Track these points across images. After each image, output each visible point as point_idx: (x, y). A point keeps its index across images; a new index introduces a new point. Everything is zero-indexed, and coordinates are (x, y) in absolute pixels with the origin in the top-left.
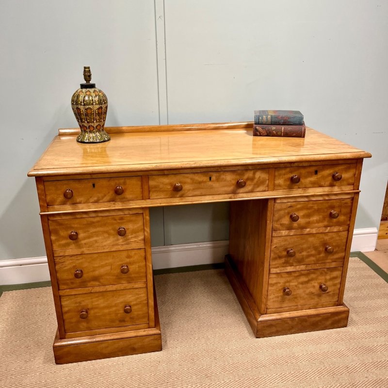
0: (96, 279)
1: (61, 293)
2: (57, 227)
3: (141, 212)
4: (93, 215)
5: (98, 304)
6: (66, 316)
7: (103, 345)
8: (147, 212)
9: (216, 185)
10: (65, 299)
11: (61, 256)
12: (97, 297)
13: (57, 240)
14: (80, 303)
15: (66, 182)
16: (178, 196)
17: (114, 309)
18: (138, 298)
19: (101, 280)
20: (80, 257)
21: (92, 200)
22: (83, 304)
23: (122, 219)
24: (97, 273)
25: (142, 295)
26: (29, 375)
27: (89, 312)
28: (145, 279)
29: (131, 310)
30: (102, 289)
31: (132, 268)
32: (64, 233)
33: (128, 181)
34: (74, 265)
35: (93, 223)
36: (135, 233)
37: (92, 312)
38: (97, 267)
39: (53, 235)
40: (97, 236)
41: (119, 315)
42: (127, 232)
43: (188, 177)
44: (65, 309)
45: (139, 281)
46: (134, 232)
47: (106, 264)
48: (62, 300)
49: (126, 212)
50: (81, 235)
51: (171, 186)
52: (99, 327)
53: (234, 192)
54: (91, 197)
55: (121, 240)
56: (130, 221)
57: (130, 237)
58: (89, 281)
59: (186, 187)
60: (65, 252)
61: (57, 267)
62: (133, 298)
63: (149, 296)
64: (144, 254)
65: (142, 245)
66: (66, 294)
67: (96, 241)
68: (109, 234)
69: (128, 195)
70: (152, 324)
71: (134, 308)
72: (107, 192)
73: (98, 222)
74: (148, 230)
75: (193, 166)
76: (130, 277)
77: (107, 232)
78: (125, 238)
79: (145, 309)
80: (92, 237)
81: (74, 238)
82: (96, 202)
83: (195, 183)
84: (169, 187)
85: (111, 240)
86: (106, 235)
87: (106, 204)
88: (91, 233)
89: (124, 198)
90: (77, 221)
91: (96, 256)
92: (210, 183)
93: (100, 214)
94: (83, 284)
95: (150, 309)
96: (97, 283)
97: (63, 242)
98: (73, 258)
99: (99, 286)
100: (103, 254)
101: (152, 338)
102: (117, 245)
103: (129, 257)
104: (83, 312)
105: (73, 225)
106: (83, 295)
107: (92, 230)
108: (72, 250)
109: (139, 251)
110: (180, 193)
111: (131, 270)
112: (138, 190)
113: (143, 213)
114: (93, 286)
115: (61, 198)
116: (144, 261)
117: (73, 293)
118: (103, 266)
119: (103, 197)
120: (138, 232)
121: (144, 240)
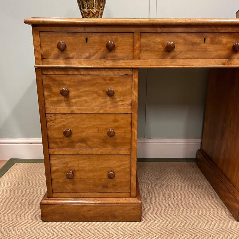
0: (83, 140)
1: (51, 151)
2: (49, 83)
3: (130, 72)
4: (84, 72)
5: (84, 167)
6: (53, 176)
7: (86, 208)
8: (137, 73)
9: (210, 48)
10: (54, 158)
11: (52, 113)
12: (83, 159)
13: (50, 96)
14: (67, 163)
15: (61, 34)
16: (169, 57)
17: (99, 173)
18: (121, 165)
19: (88, 142)
20: (69, 117)
21: (84, 56)
22: (70, 165)
23: (111, 79)
24: (84, 135)
25: (126, 162)
26: (16, 228)
27: (75, 174)
28: (130, 145)
29: (114, 176)
30: (88, 151)
31: (118, 132)
32: (56, 90)
33: (120, 38)
34: (64, 123)
35: (84, 81)
36: (123, 96)
37: (77, 174)
38: (85, 128)
39: (45, 90)
40: (87, 96)
41: (103, 180)
42: (116, 94)
43: (181, 37)
44: (53, 169)
45: (124, 147)
46: (122, 94)
47: (94, 126)
48: (51, 159)
49: (116, 72)
50: (72, 94)
51: (163, 46)
52: (83, 190)
54: (83, 53)
55: (109, 103)
56: (119, 83)
57: (118, 99)
58: (77, 142)
59: (178, 48)
60: (56, 109)
61: (48, 124)
62: (117, 164)
63: (132, 164)
64: (131, 119)
65: (129, 110)
66: (56, 153)
67: (86, 101)
68: (99, 95)
69: (118, 53)
70: (133, 193)
71: (117, 174)
72: (99, 48)
73: (89, 81)
74: (135, 93)
75: (189, 21)
76: (115, 142)
77: (96, 93)
78: (113, 101)
79: (127, 177)
80: (82, 96)
81: (65, 94)
82: (88, 58)
83: (188, 44)
84: (161, 47)
85: (99, 102)
86: (95, 96)
87: (97, 61)
88: (82, 92)
89: (115, 56)
90: (69, 78)
91: (84, 116)
92: (204, 45)
93: (91, 73)
94: (71, 145)
95: (133, 177)
96: (84, 145)
97: (55, 99)
98: (63, 116)
99: (86, 147)
100: (92, 115)
101: (132, 207)
102: (105, 107)
103: (116, 121)
104: (69, 172)
105: (65, 82)
106: (70, 156)
107: (83, 89)
108: (63, 108)
109: (125, 116)
110: (172, 54)
111: (116, 135)
112: (129, 47)
113: (132, 75)
114: (81, 148)
115: (56, 51)
116: (130, 126)
117: (61, 153)
118: (90, 128)
119: (94, 54)
120: (126, 95)
121: (131, 104)
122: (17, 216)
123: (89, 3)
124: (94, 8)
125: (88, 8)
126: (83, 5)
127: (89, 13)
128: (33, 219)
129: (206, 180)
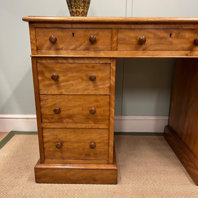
0: (70, 117)
1: (44, 125)
2: (43, 69)
3: (109, 61)
4: (71, 61)
5: (70, 139)
6: (45, 146)
7: (72, 173)
8: (114, 62)
9: (175, 41)
10: (46, 131)
11: (45, 94)
12: (70, 132)
13: (43, 80)
14: (57, 135)
16: (141, 49)
17: (82, 144)
18: (101, 137)
19: (74, 118)
20: (59, 97)
21: (71, 48)
22: (59, 137)
23: (93, 67)
24: (71, 112)
25: (105, 135)
27: (63, 144)
28: (108, 121)
29: (95, 147)
30: (74, 126)
31: (98, 111)
32: (48, 75)
33: (100, 33)
34: (54, 103)
35: (71, 68)
36: (103, 81)
37: (65, 145)
38: (72, 107)
39: (39, 75)
40: (73, 80)
41: (86, 150)
42: (97, 79)
43: (151, 33)
44: (45, 140)
45: (103, 123)
46: (102, 79)
47: (79, 105)
48: (44, 131)
49: (97, 61)
50: (61, 79)
51: (136, 40)
52: (70, 158)
53: (191, 50)
54: (70, 45)
55: (92, 86)
56: (100, 70)
57: (99, 83)
58: (65, 118)
59: (148, 42)
60: (48, 91)
61: (42, 103)
62: (97, 137)
63: (110, 137)
64: (109, 100)
65: (108, 93)
66: (47, 127)
67: (72, 85)
68: (83, 79)
69: (99, 45)
70: (111, 161)
71: (98, 145)
72: (84, 42)
73: (75, 68)
74: (113, 78)
75: (158, 20)
76: (96, 119)
77: (81, 78)
78: (95, 85)
79: (106, 147)
80: (69, 81)
81: (55, 79)
82: (74, 49)
83: (157, 38)
84: (134, 40)
85: (83, 85)
86: (80, 80)
87: (82, 52)
88: (69, 77)
89: (96, 48)
90: (59, 65)
91: (71, 97)
92: (170, 39)
93: (77, 61)
94: (60, 120)
95: (110, 148)
96: (71, 121)
97: (47, 82)
98: (54, 97)
99: (72, 123)
100: (77, 96)
101: (110, 172)
102: (88, 89)
103: (97, 101)
104: (59, 143)
105: (56, 69)
106: (60, 130)
107: (70, 75)
108: (54, 90)
109: (105, 97)
110: (143, 47)
111: (97, 112)
112: (108, 41)
113: (110, 63)
114: (68, 123)
115: (48, 43)
116: (108, 106)
117: (52, 127)
118: (75, 107)
119: (80, 46)
120: (105, 80)
121: (110, 87)
122: (15, 178)
123: (76, 4)
124: (81, 8)
125: (76, 8)
126: (71, 6)
127: (76, 12)
128: (28, 180)
129: (172, 151)
